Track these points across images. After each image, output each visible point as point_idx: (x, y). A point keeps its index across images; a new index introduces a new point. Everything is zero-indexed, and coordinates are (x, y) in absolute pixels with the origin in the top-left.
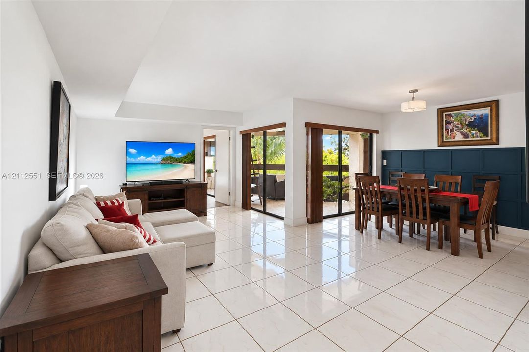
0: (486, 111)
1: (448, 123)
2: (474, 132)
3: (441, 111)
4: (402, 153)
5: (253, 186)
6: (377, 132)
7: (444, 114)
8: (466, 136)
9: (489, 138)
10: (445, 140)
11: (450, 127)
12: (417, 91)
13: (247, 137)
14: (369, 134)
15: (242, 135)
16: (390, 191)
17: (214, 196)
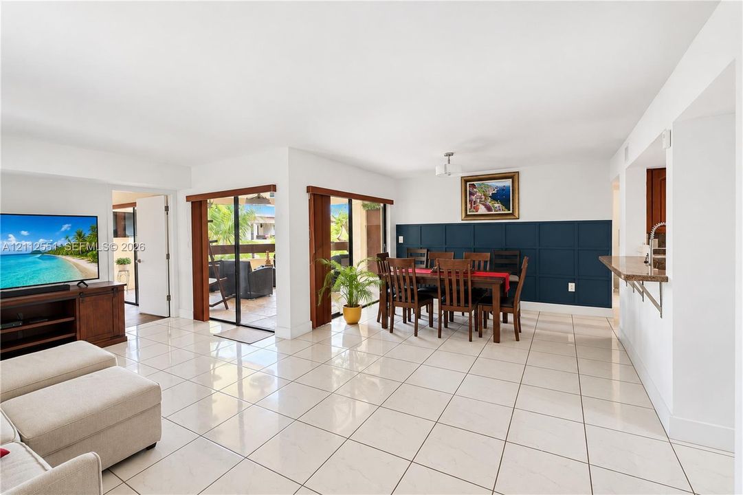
0: (507, 183)
1: (471, 194)
2: (496, 205)
3: (465, 180)
4: (422, 227)
5: (212, 281)
6: (391, 202)
7: (468, 183)
8: (489, 209)
9: (511, 212)
10: (468, 213)
11: (474, 198)
12: (452, 154)
13: (199, 205)
14: (382, 205)
15: (190, 203)
16: (424, 276)
17: (137, 304)
